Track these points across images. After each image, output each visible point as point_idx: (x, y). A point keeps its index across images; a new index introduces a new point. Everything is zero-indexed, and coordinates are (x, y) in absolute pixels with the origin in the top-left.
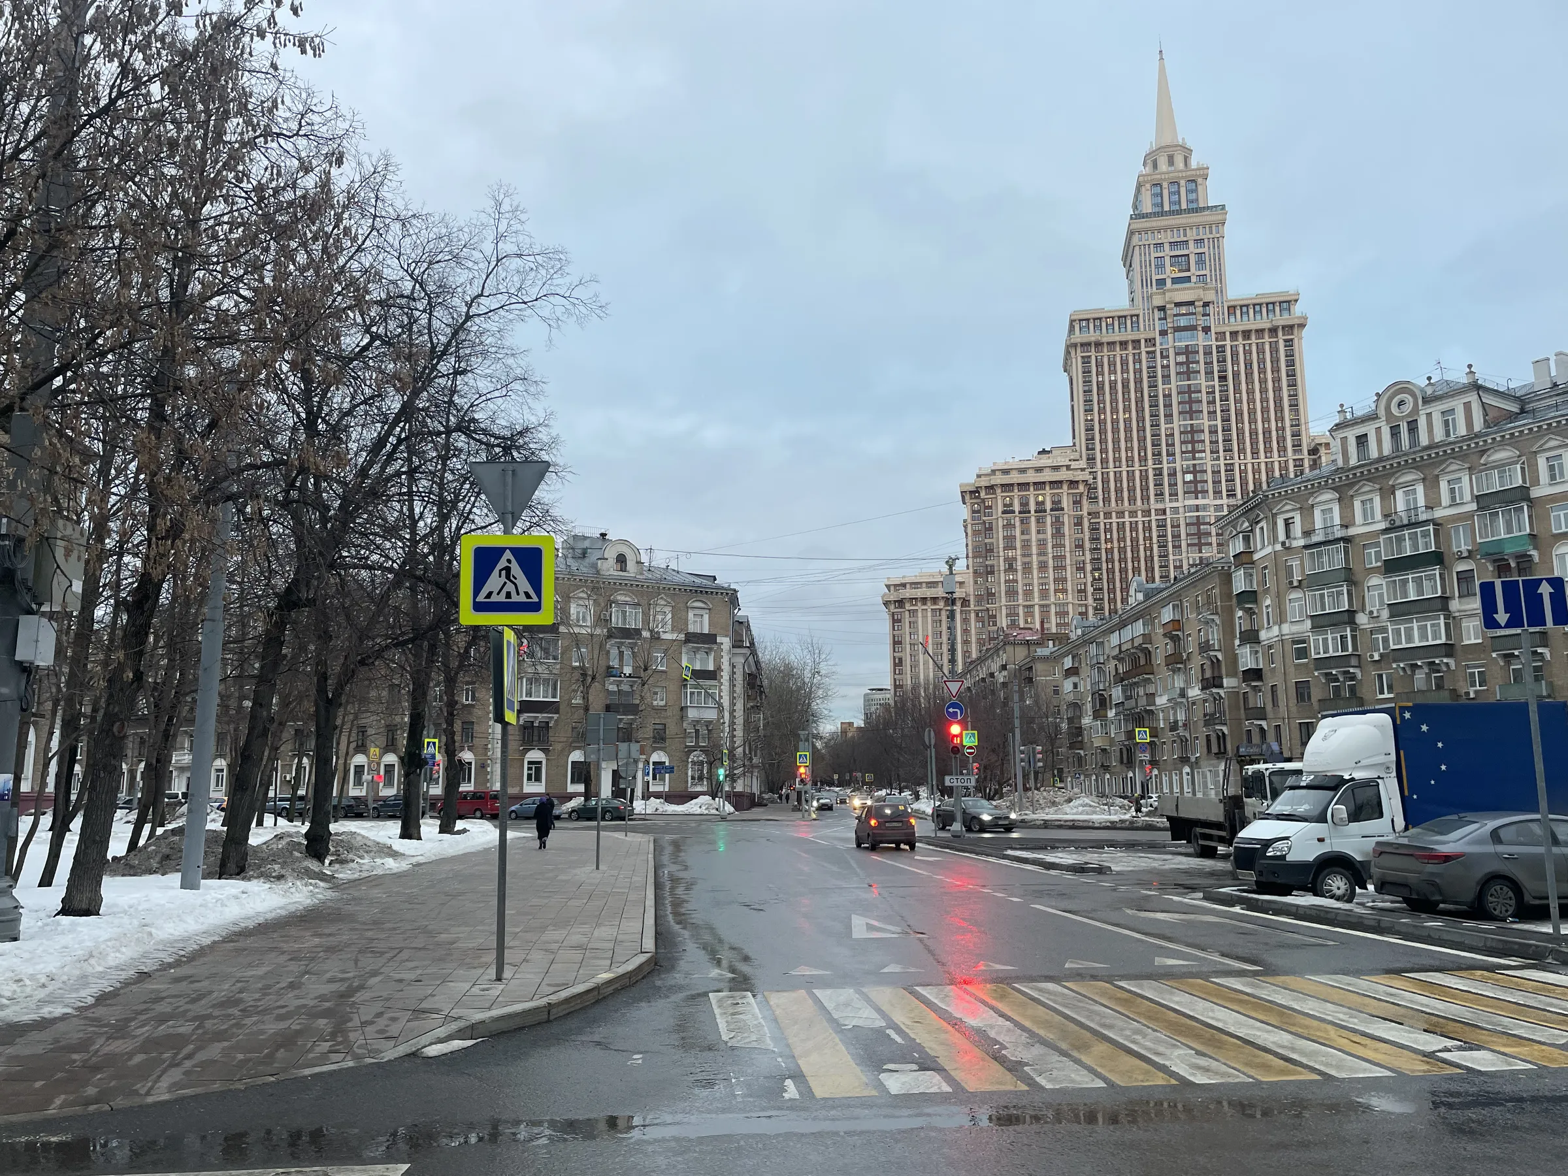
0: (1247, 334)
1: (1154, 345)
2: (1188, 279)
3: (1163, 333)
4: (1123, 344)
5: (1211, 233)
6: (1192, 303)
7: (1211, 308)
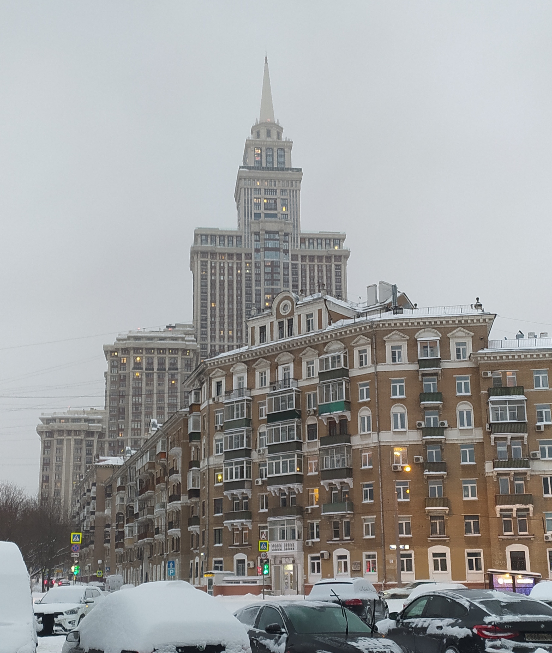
0: (312, 258)
1: (251, 258)
2: (275, 216)
3: (257, 251)
4: (230, 256)
5: (292, 186)
6: (277, 233)
7: (289, 238)
